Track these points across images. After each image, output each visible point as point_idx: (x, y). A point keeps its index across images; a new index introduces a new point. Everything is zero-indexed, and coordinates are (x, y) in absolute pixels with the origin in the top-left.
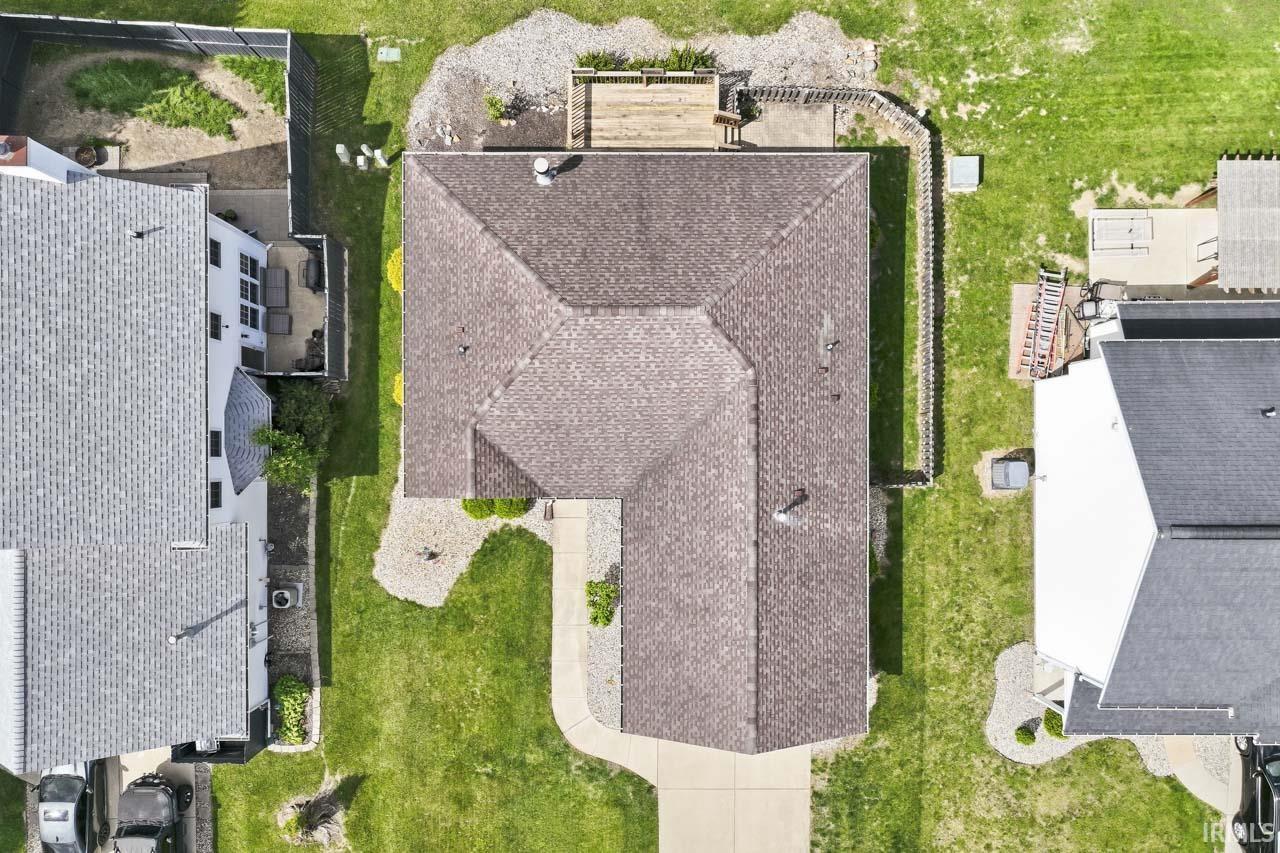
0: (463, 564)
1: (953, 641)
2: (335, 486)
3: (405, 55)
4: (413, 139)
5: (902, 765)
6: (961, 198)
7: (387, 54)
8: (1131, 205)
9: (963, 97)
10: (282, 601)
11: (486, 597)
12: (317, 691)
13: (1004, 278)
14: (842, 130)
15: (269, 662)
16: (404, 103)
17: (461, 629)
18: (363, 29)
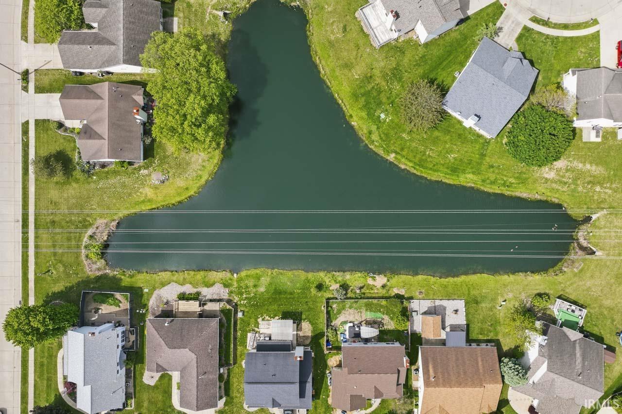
0: (157, 379)
1: (238, 391)
2: (136, 366)
3: (149, 291)
4: (150, 307)
5: (230, 411)
6: (240, 318)
7: (146, 290)
8: (268, 320)
9: (242, 300)
10: (128, 385)
11: (161, 384)
12: (133, 399)
13: (247, 332)
14: (221, 307)
15: (125, 395)
16: (148, 300)
17: (157, 389)
18: (142, 285)
